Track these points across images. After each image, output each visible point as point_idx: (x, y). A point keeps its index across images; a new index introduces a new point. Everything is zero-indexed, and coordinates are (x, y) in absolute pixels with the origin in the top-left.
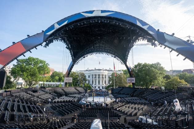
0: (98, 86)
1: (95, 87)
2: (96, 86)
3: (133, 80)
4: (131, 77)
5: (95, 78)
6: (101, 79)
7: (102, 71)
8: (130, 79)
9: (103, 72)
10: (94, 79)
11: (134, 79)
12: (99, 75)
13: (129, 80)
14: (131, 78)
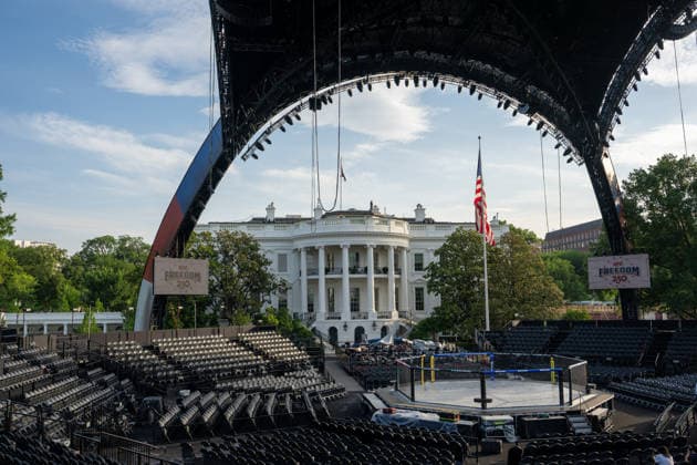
0: (353, 325)
1: (333, 331)
2: (338, 325)
3: (636, 271)
4: (616, 252)
5: (327, 271)
6: (372, 276)
7: (374, 226)
8: (608, 262)
9: (384, 229)
10: (322, 277)
11: (641, 261)
12: (358, 251)
13: (604, 272)
14: (618, 258)
